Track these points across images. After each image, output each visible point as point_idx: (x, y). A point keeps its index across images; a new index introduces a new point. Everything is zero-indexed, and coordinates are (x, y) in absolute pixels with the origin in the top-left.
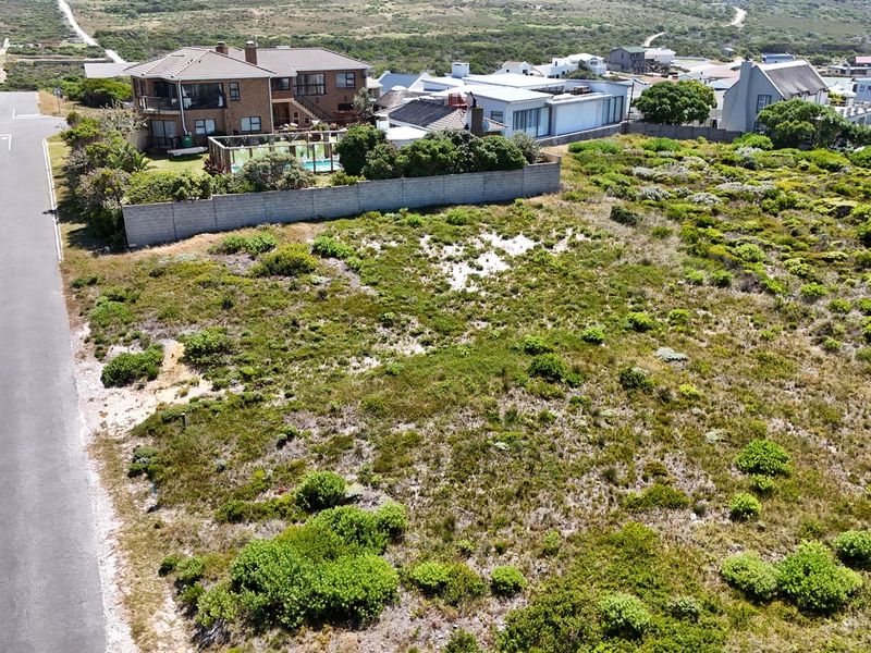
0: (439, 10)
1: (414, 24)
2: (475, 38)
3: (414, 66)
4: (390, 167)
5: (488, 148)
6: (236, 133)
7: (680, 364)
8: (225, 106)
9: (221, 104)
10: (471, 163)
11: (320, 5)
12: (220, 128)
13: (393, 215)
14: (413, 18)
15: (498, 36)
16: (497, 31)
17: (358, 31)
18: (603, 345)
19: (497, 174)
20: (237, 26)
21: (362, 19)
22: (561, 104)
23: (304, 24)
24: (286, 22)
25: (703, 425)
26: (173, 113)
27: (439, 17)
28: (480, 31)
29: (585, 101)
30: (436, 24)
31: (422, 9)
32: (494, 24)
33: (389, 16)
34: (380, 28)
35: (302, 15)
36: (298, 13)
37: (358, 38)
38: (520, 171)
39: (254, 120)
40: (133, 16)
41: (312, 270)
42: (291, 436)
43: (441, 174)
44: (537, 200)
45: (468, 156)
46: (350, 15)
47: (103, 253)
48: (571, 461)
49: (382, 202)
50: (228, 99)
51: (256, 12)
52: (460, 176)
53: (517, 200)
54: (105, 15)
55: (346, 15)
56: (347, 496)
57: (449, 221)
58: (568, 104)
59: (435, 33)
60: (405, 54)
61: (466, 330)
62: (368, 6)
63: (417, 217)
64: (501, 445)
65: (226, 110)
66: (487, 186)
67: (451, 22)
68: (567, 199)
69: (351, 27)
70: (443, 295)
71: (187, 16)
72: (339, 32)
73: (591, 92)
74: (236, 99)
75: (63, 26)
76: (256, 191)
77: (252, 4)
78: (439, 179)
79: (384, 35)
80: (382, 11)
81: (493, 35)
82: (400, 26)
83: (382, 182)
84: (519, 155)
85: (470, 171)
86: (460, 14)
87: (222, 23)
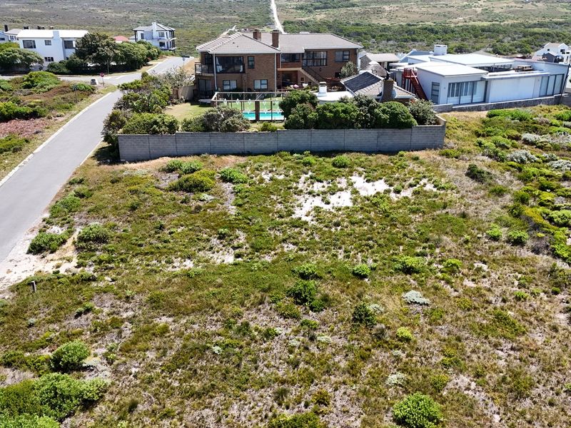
0: (518, 5)
1: (497, 15)
2: (541, 25)
3: (478, 45)
4: (302, 121)
5: (384, 111)
6: (250, 90)
7: (419, 308)
8: (244, 72)
9: (241, 70)
10: (367, 122)
11: (432, 3)
12: (239, 86)
13: (299, 155)
14: (497, 11)
15: (560, 24)
16: (561, 20)
17: (454, 20)
18: (366, 280)
19: (389, 131)
20: (372, 18)
21: (458, 12)
22: (494, 79)
23: (417, 16)
24: (405, 15)
25: (395, 367)
26: (209, 75)
27: (517, 10)
28: (547, 20)
29: (520, 77)
30: (513, 15)
31: (505, 5)
32: (560, 15)
33: (479, 10)
34: (470, 19)
35: (417, 10)
36: (415, 9)
37: (452, 25)
38: (409, 130)
39: (263, 82)
40: (310, 12)
41: (207, 190)
42: (88, 310)
43: (342, 128)
44: (415, 154)
45: (365, 116)
46: (451, 9)
47: (105, 163)
48: (262, 375)
49: (295, 145)
50: (246, 67)
51: (387, 8)
52: (358, 131)
53: (401, 153)
54: (295, 11)
55: (449, 9)
56: (84, 365)
57: (334, 165)
58: (502, 79)
59: (510, 22)
60: (476, 37)
61: (274, 249)
62: (466, 3)
63: (311, 159)
64: (216, 349)
65: (244, 75)
66: (380, 140)
67: (525, 14)
68: (443, 155)
69: (449, 18)
70: (283, 220)
71: (343, 11)
72: (440, 21)
73: (533, 70)
74: (252, 67)
75: (269, 18)
76: (205, 131)
77: (386, 3)
78: (341, 132)
79: (472, 23)
80: (475, 7)
81: (556, 23)
82: (486, 17)
83: (296, 131)
84: (409, 117)
85: (367, 128)
86: (534, 8)
87: (363, 16)
